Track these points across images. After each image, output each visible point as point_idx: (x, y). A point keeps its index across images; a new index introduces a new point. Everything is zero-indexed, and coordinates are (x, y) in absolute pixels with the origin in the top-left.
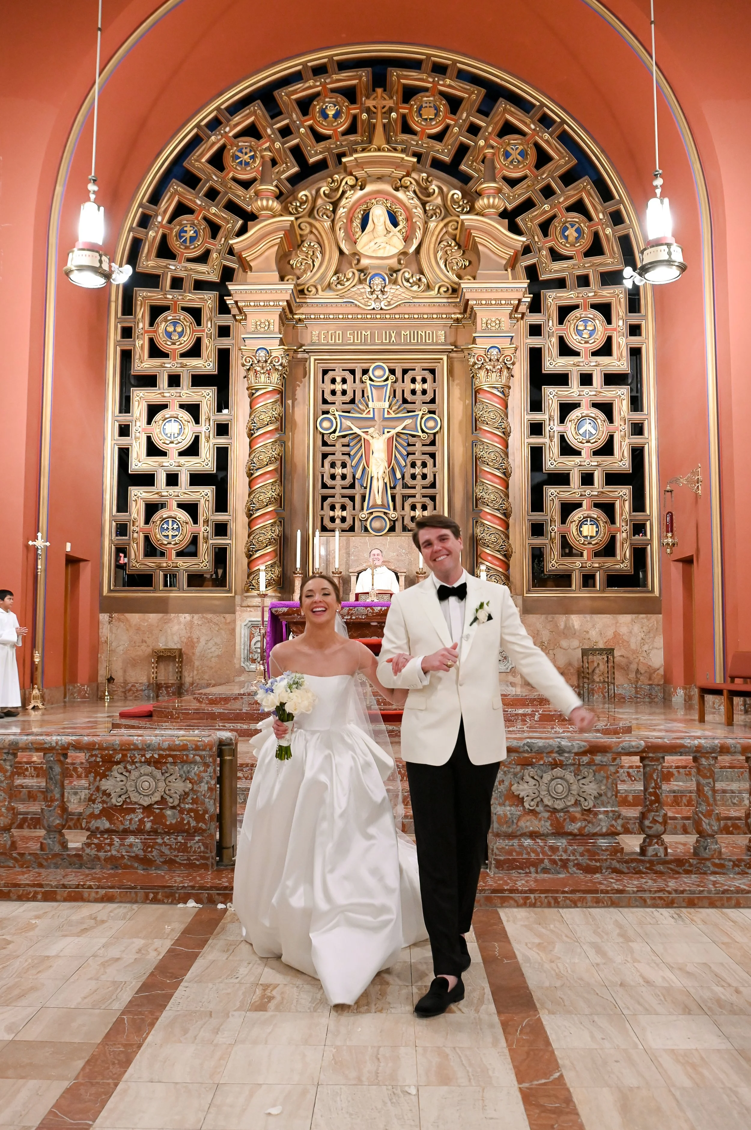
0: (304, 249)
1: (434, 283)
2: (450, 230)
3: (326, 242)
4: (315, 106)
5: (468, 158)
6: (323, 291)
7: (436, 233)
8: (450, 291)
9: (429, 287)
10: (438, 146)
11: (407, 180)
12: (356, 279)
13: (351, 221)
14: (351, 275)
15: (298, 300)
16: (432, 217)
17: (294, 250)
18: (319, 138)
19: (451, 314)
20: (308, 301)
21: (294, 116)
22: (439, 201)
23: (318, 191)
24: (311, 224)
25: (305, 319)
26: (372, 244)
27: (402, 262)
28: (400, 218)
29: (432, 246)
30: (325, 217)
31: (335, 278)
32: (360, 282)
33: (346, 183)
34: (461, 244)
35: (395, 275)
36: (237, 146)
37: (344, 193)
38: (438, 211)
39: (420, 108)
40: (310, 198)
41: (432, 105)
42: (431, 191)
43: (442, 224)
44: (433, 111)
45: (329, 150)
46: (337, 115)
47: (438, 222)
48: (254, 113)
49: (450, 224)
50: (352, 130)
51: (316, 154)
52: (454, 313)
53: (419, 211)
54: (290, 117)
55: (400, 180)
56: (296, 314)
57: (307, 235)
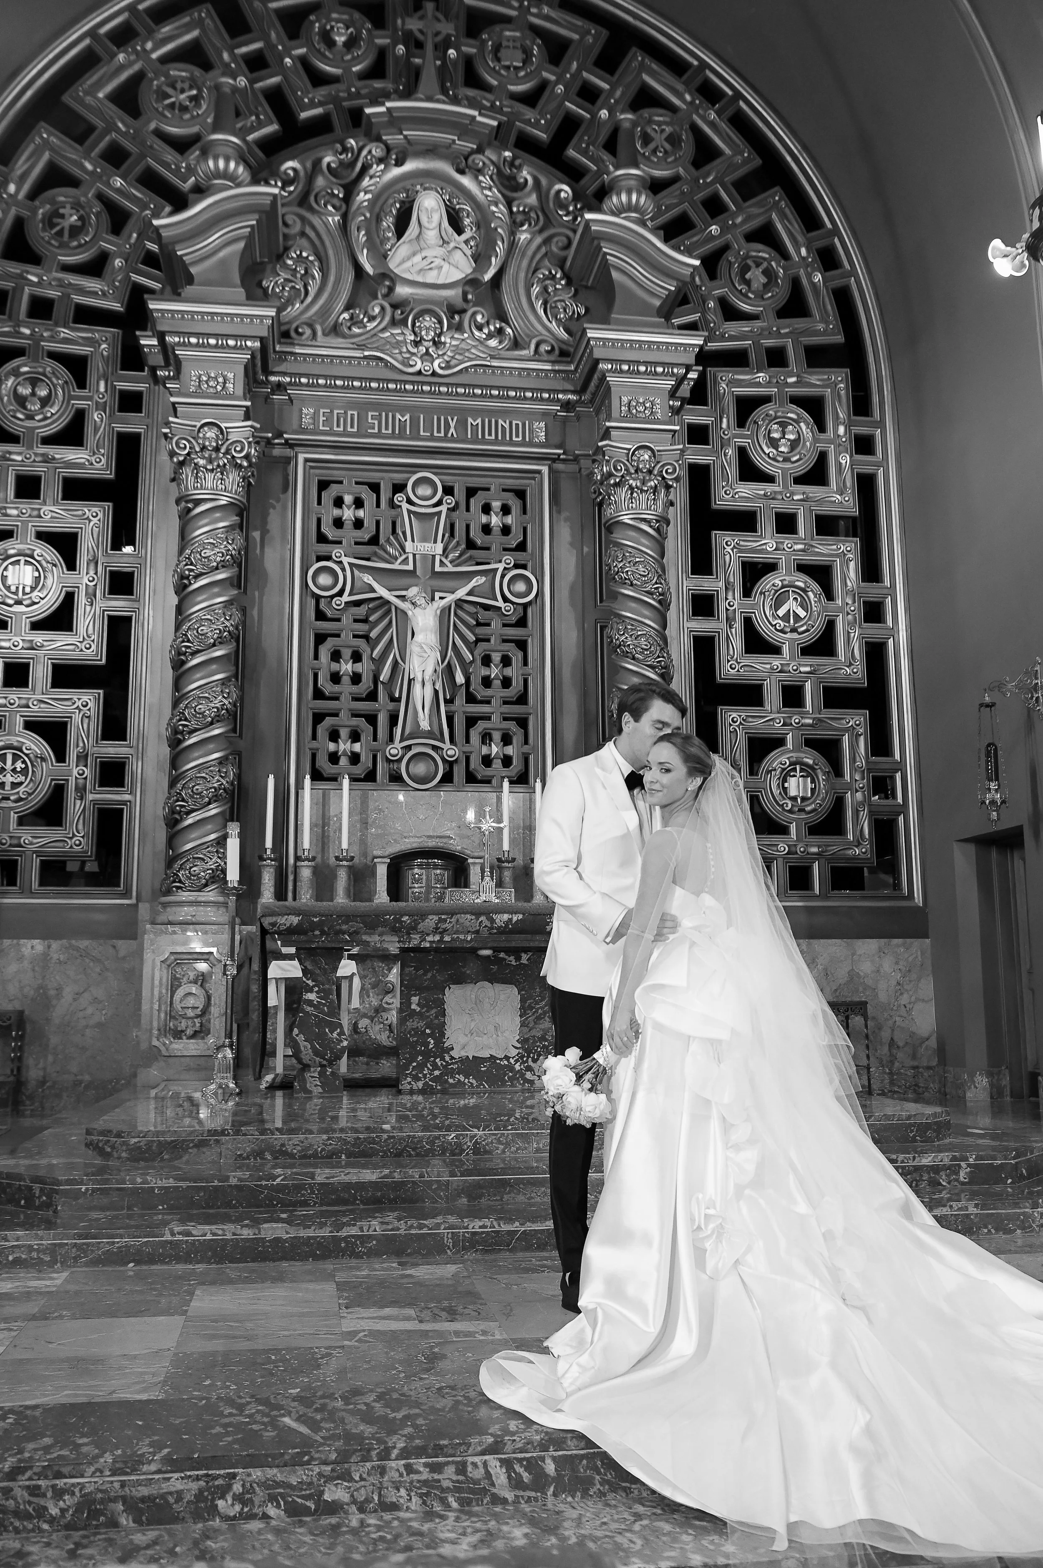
0: (290, 262)
1: (528, 336)
2: (554, 249)
3: (331, 252)
4: (313, 23)
5: (582, 138)
6: (325, 334)
7: (530, 253)
8: (557, 352)
9: (516, 344)
10: (529, 114)
11: (479, 160)
12: (387, 319)
13: (379, 220)
14: (377, 310)
15: (278, 348)
16: (522, 225)
17: (270, 262)
18: (318, 79)
19: (559, 392)
20: (298, 350)
21: (273, 35)
22: (533, 200)
23: (317, 163)
24: (303, 219)
25: (290, 383)
26: (418, 258)
27: (470, 297)
28: (467, 221)
29: (522, 275)
30: (330, 208)
31: (346, 315)
32: (394, 323)
33: (370, 152)
34: (573, 275)
35: (457, 317)
36: (167, 76)
37: (365, 168)
38: (533, 215)
39: (497, 49)
40: (302, 174)
41: (518, 45)
42: (522, 180)
43: (539, 240)
44: (520, 55)
45: (335, 100)
46: (351, 43)
47: (534, 235)
48: (200, 24)
49: (555, 240)
50: (377, 71)
51: (312, 105)
52: (564, 392)
53: (500, 210)
54: (266, 38)
55: (466, 159)
56: (273, 373)
57: (295, 236)
